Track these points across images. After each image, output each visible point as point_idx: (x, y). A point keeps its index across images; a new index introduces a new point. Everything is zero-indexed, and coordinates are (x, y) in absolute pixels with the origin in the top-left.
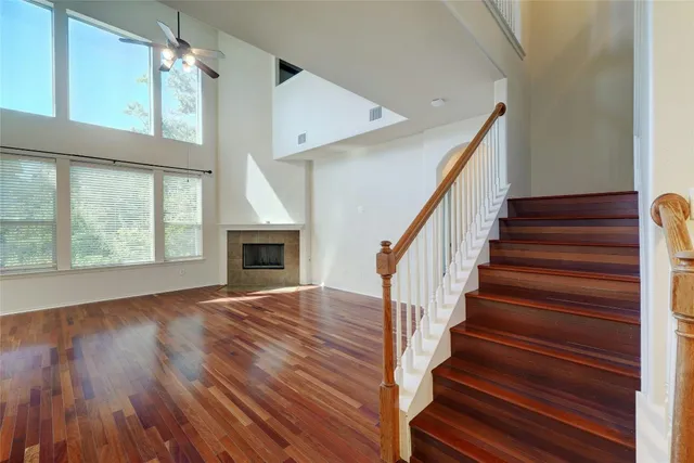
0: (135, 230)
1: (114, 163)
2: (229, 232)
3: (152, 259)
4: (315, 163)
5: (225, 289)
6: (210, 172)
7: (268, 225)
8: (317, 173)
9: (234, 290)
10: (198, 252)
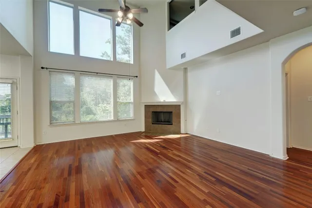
0: (105, 105)
1: (97, 74)
2: (145, 105)
3: (112, 118)
4: (188, 68)
5: (144, 134)
6: (137, 77)
7: (164, 102)
8: (189, 74)
9: (149, 135)
10: (132, 115)
